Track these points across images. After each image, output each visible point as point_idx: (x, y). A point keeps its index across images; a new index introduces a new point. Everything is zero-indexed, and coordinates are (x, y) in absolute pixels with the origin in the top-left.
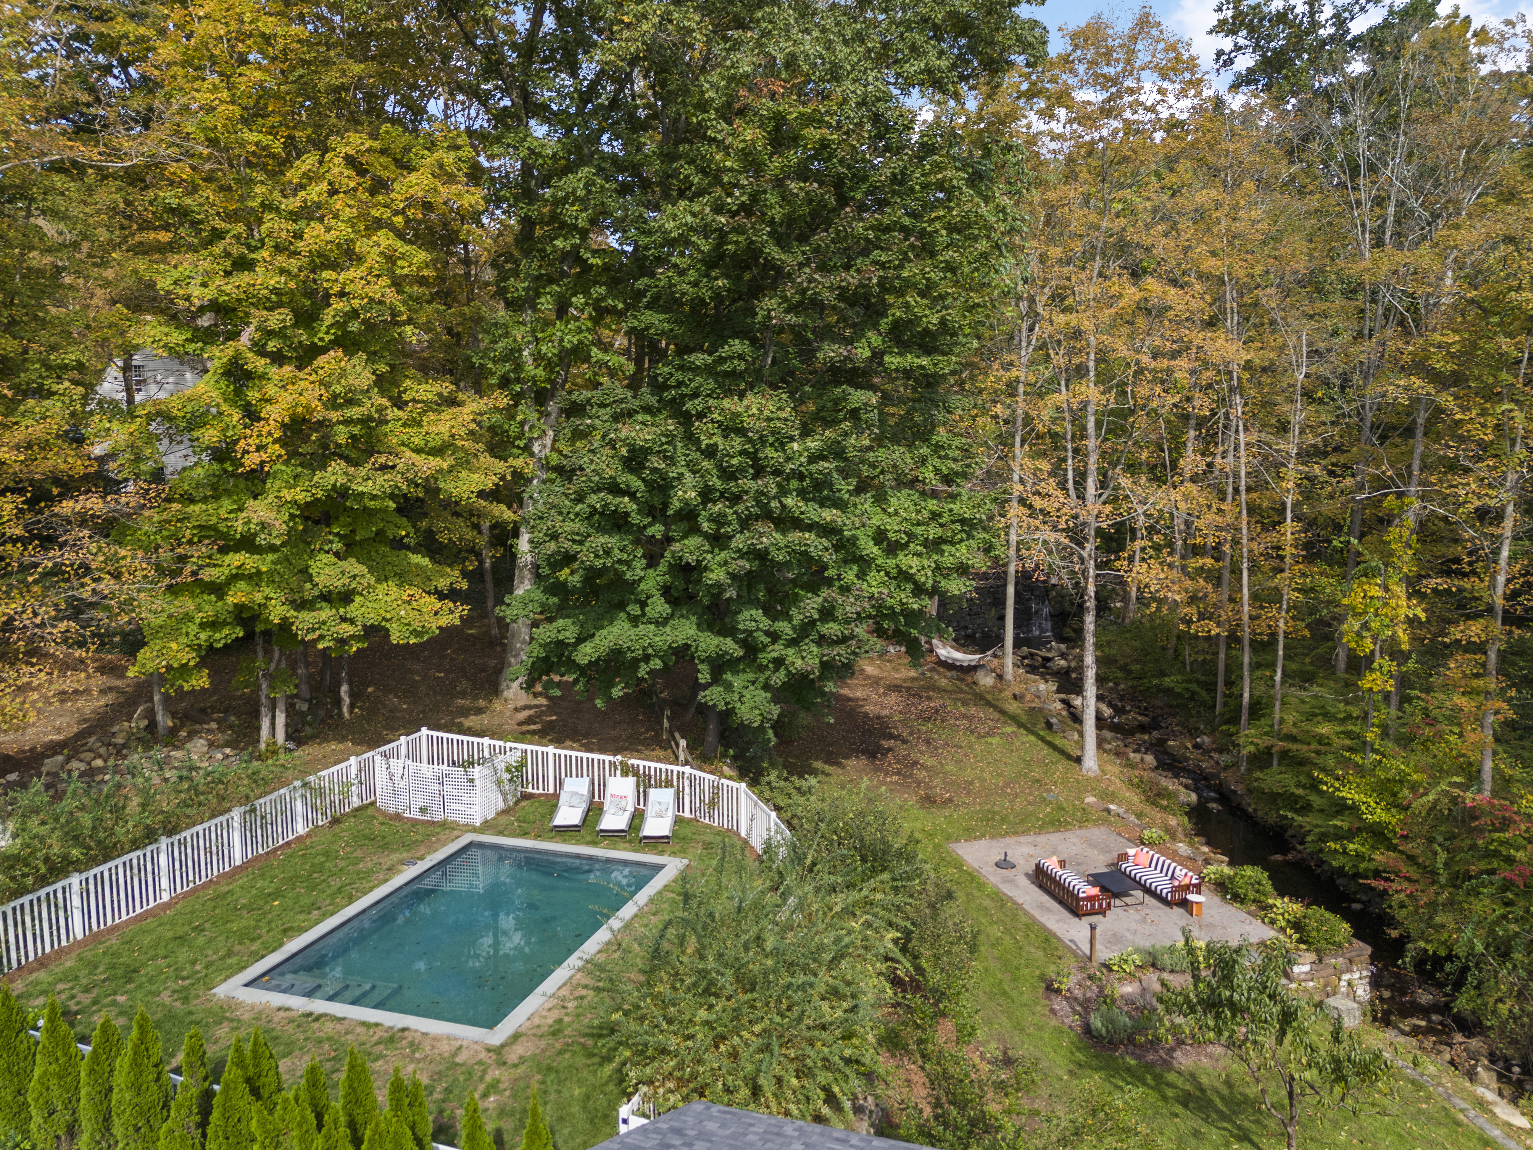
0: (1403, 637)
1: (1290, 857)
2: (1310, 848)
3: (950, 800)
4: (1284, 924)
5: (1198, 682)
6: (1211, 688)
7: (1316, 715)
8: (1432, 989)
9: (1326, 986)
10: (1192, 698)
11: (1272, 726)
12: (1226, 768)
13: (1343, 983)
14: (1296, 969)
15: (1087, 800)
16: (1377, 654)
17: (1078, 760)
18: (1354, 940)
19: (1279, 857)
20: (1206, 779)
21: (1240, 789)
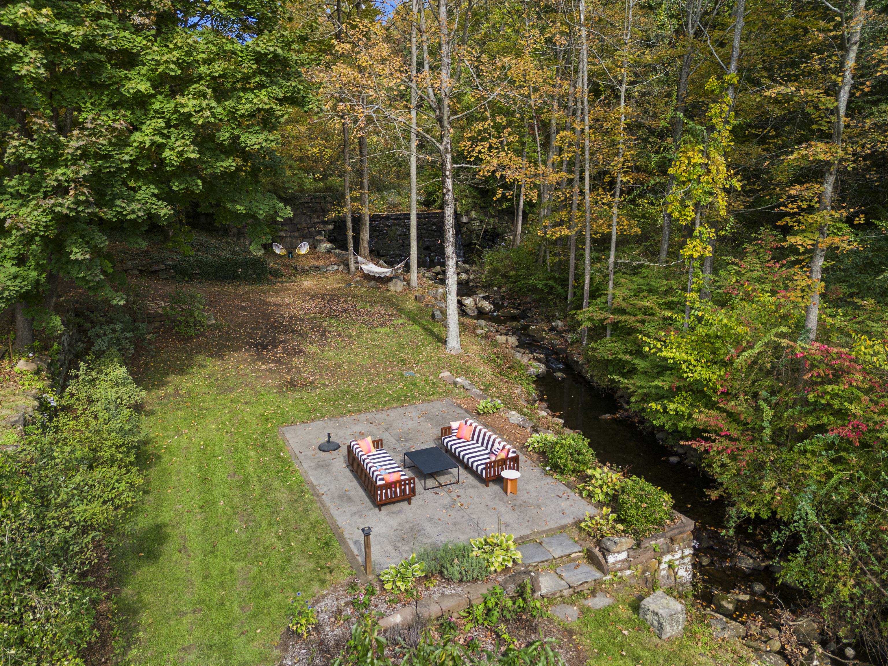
0: (722, 202)
1: (618, 415)
2: (633, 407)
3: (312, 382)
4: (601, 497)
5: (555, 279)
6: (564, 282)
7: (643, 291)
8: (751, 552)
9: (644, 572)
10: (550, 293)
11: (606, 302)
12: (572, 344)
13: (664, 566)
14: (611, 559)
15: (442, 375)
16: (698, 222)
17: (444, 342)
18: (677, 514)
19: (608, 416)
20: (556, 354)
21: (581, 360)
